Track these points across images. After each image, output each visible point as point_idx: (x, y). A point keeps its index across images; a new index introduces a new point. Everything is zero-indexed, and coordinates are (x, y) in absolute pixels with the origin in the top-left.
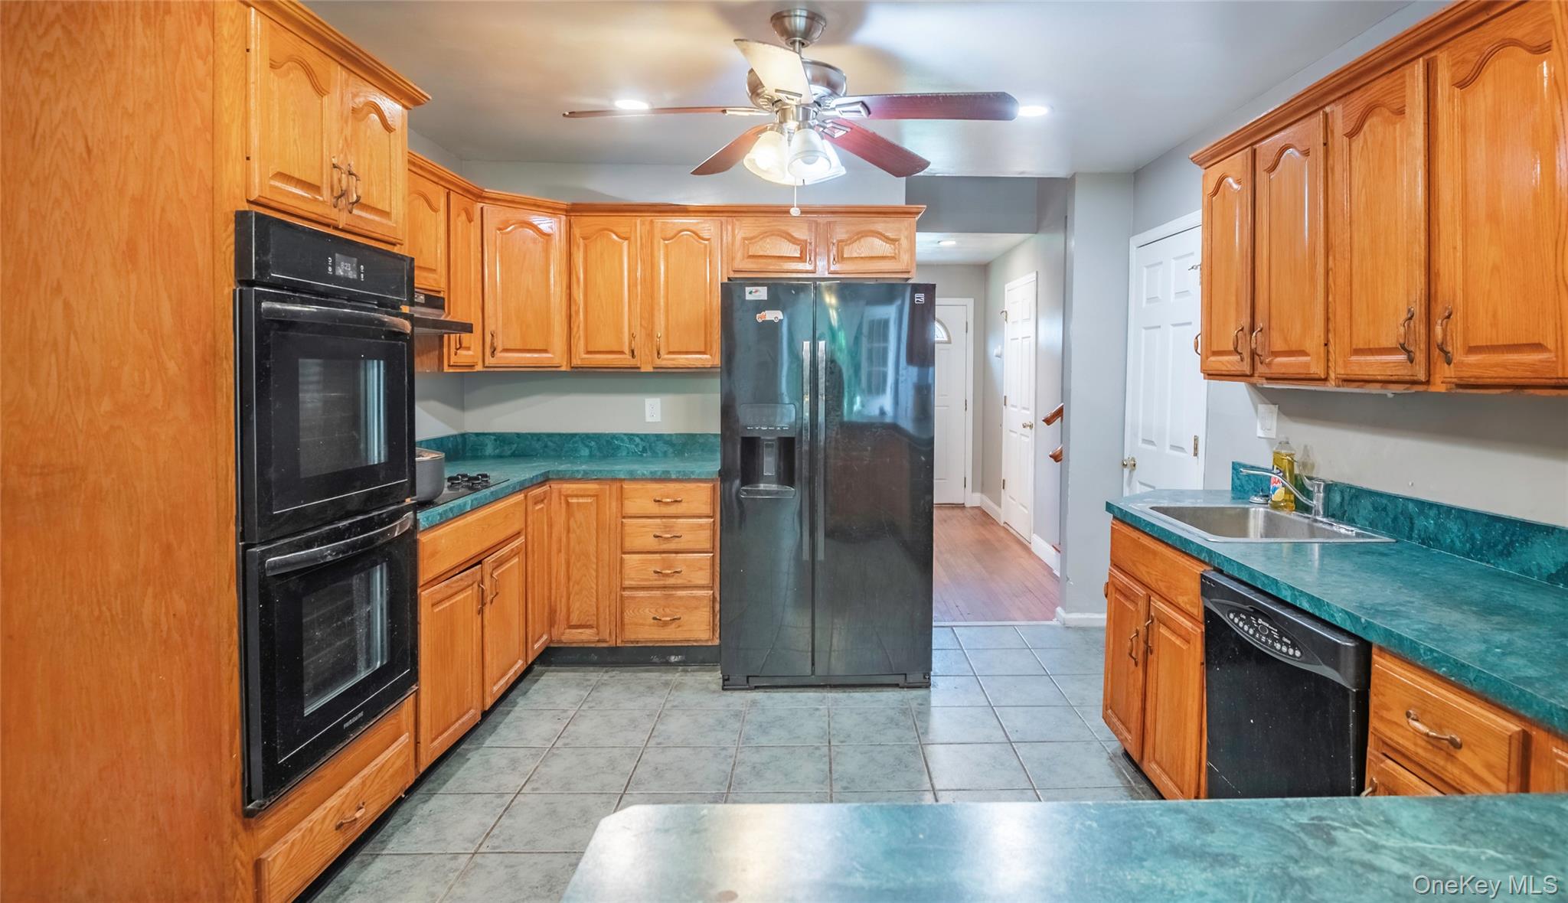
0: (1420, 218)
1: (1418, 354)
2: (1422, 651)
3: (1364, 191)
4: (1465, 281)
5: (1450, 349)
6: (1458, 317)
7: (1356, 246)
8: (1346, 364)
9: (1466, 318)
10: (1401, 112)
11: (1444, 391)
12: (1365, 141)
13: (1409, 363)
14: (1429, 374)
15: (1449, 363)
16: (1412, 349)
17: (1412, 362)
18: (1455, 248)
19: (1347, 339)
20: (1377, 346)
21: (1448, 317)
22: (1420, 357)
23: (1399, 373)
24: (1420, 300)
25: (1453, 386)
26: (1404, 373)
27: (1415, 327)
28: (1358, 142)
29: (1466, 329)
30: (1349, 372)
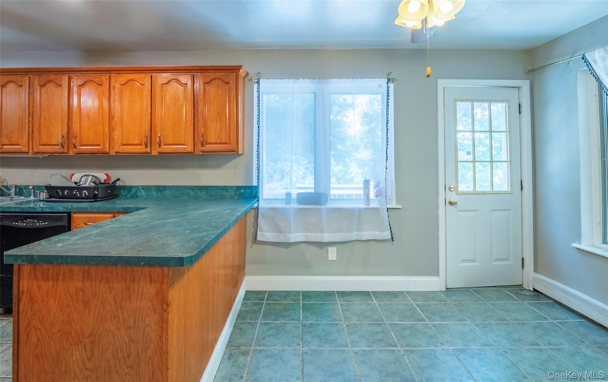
0: (66, 112)
1: (65, 146)
2: (89, 209)
3: (46, 102)
4: (80, 130)
5: (76, 145)
6: (78, 138)
7: (42, 117)
8: (38, 148)
9: (80, 138)
10: (61, 86)
11: (72, 155)
12: (47, 89)
13: (62, 148)
14: (68, 151)
15: (75, 148)
16: (63, 145)
17: (63, 148)
18: (77, 122)
19: (38, 142)
20: (50, 144)
21: (76, 138)
22: (66, 147)
23: (59, 151)
24: (66, 133)
25: (75, 154)
26: (61, 150)
27: (64, 139)
28: (44, 90)
29: (80, 141)
30: (39, 150)
